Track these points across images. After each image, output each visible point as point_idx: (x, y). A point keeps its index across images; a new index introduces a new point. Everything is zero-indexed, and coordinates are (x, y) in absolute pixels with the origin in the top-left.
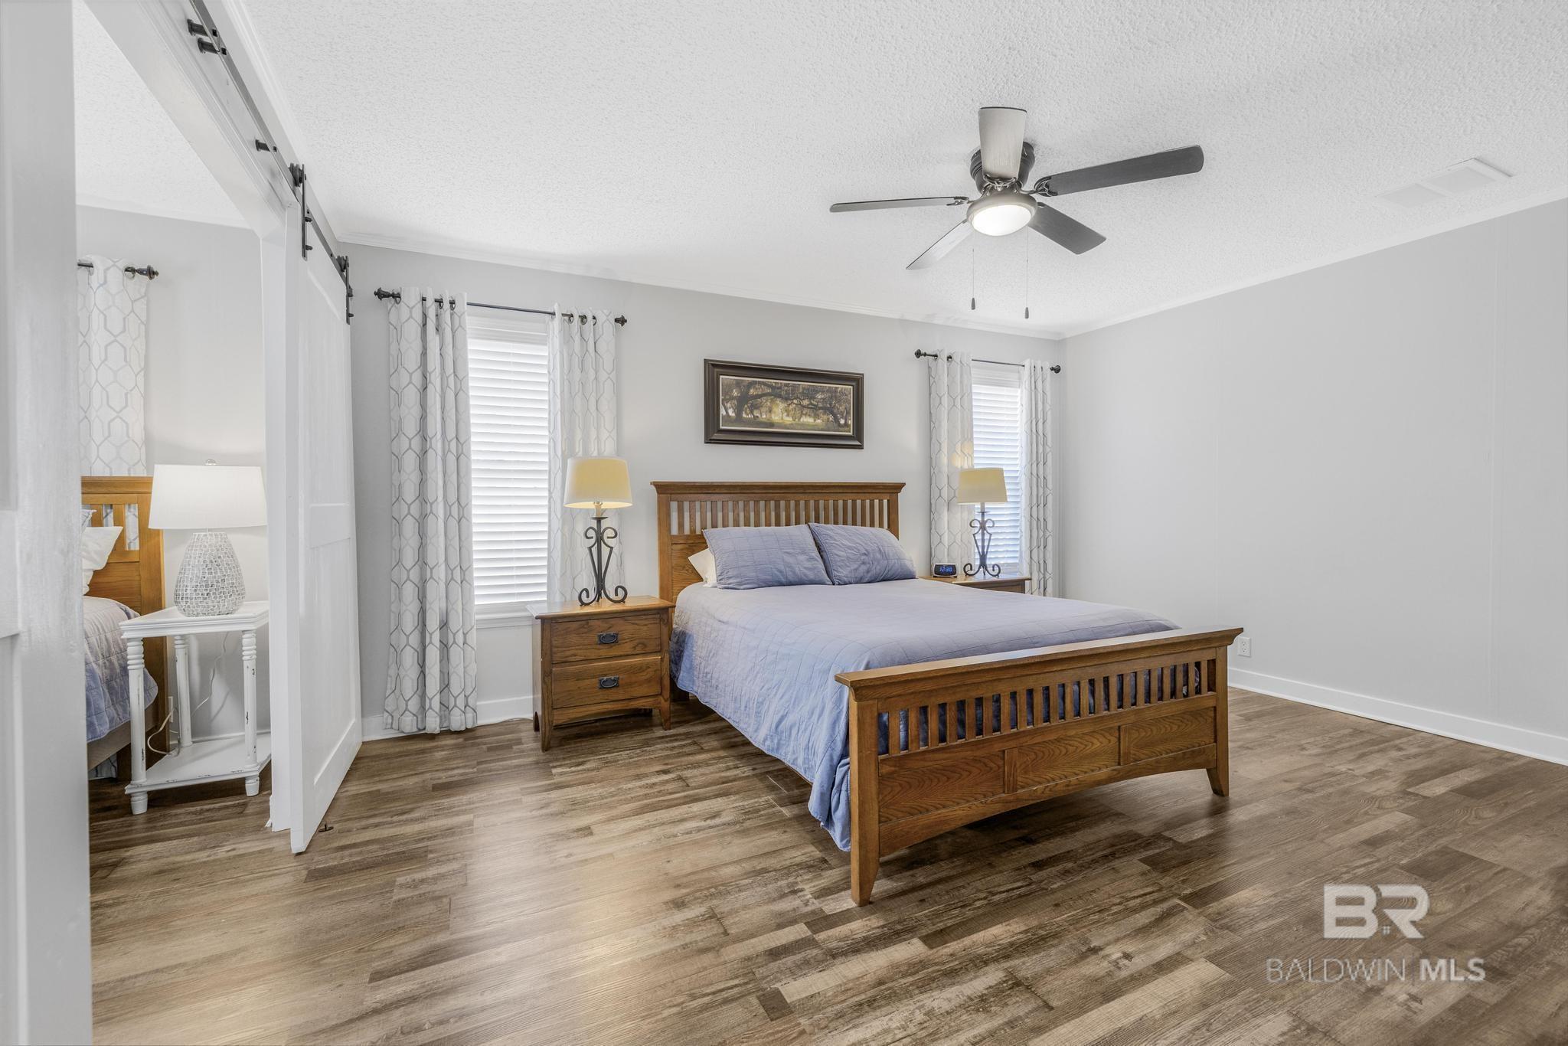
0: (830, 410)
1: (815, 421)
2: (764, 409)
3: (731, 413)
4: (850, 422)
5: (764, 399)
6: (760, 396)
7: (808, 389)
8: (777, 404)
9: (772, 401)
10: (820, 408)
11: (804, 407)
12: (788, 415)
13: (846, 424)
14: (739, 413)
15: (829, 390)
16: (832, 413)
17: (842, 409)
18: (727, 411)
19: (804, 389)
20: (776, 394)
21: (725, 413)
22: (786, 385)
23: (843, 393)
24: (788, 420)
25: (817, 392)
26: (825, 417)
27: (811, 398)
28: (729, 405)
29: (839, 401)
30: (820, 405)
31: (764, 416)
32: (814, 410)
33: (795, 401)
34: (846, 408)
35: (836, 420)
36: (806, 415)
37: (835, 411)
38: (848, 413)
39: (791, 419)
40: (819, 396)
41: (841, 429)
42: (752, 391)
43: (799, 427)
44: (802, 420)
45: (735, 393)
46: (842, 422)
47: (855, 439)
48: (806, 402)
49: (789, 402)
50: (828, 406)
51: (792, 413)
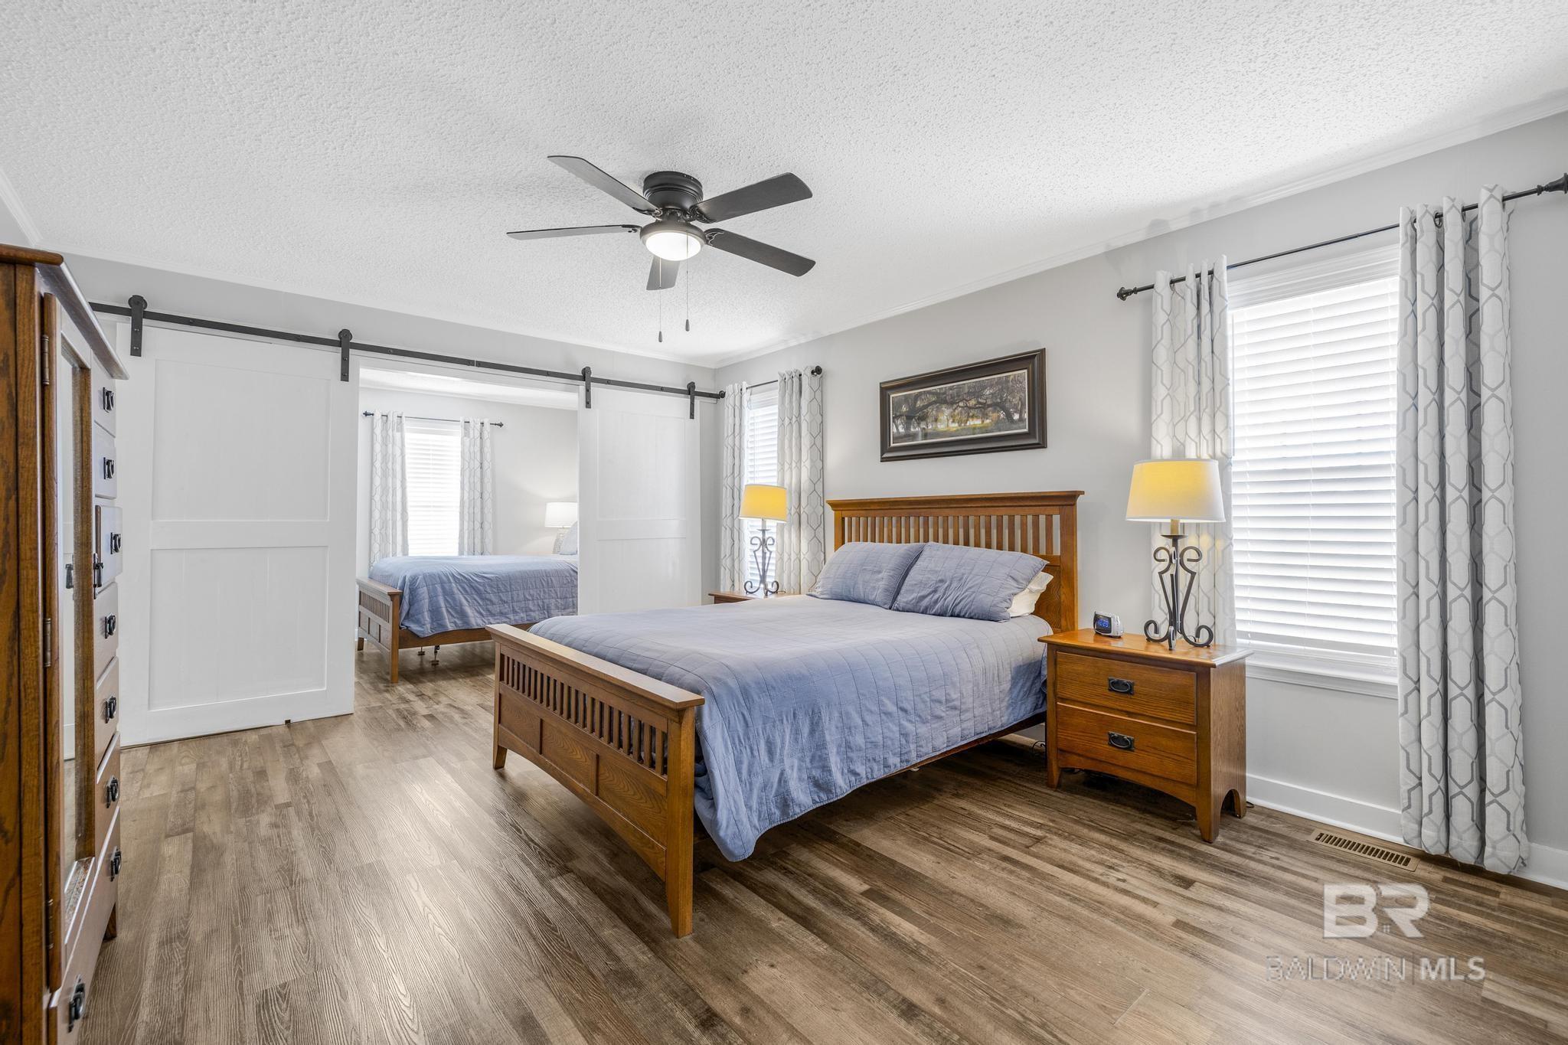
0: (1000, 406)
1: (983, 422)
2: (930, 420)
3: (901, 430)
4: (1026, 416)
5: (929, 409)
6: (926, 407)
7: (974, 387)
8: (943, 412)
9: (938, 410)
10: (989, 406)
11: (970, 408)
12: (953, 422)
13: (1021, 419)
14: (907, 428)
15: (999, 381)
16: (1003, 409)
17: (1015, 401)
18: (897, 428)
19: (969, 388)
20: (942, 400)
21: (895, 430)
22: (951, 388)
23: (1016, 380)
24: (954, 426)
25: (985, 388)
26: (995, 415)
27: (978, 397)
28: (899, 422)
29: (1011, 392)
30: (989, 402)
31: (930, 427)
32: (983, 409)
33: (961, 404)
34: (1020, 399)
35: (1009, 416)
36: (972, 417)
37: (1007, 405)
38: (1023, 405)
39: (957, 425)
40: (987, 392)
41: (1014, 426)
42: (919, 404)
43: (965, 432)
44: (968, 424)
45: (904, 409)
46: (1016, 417)
47: (1035, 437)
48: (972, 402)
49: (955, 406)
50: (999, 400)
51: (957, 418)
